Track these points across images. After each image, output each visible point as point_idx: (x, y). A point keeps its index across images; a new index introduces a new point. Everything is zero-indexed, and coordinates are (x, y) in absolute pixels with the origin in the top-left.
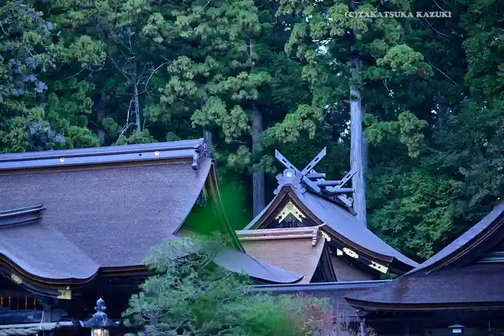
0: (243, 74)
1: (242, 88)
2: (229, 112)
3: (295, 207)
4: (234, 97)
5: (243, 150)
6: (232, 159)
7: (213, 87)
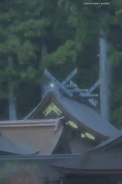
0: (31, 21)
1: (31, 29)
2: (22, 44)
3: (55, 106)
4: (25, 35)
5: (30, 69)
6: (23, 75)
7: (12, 28)
